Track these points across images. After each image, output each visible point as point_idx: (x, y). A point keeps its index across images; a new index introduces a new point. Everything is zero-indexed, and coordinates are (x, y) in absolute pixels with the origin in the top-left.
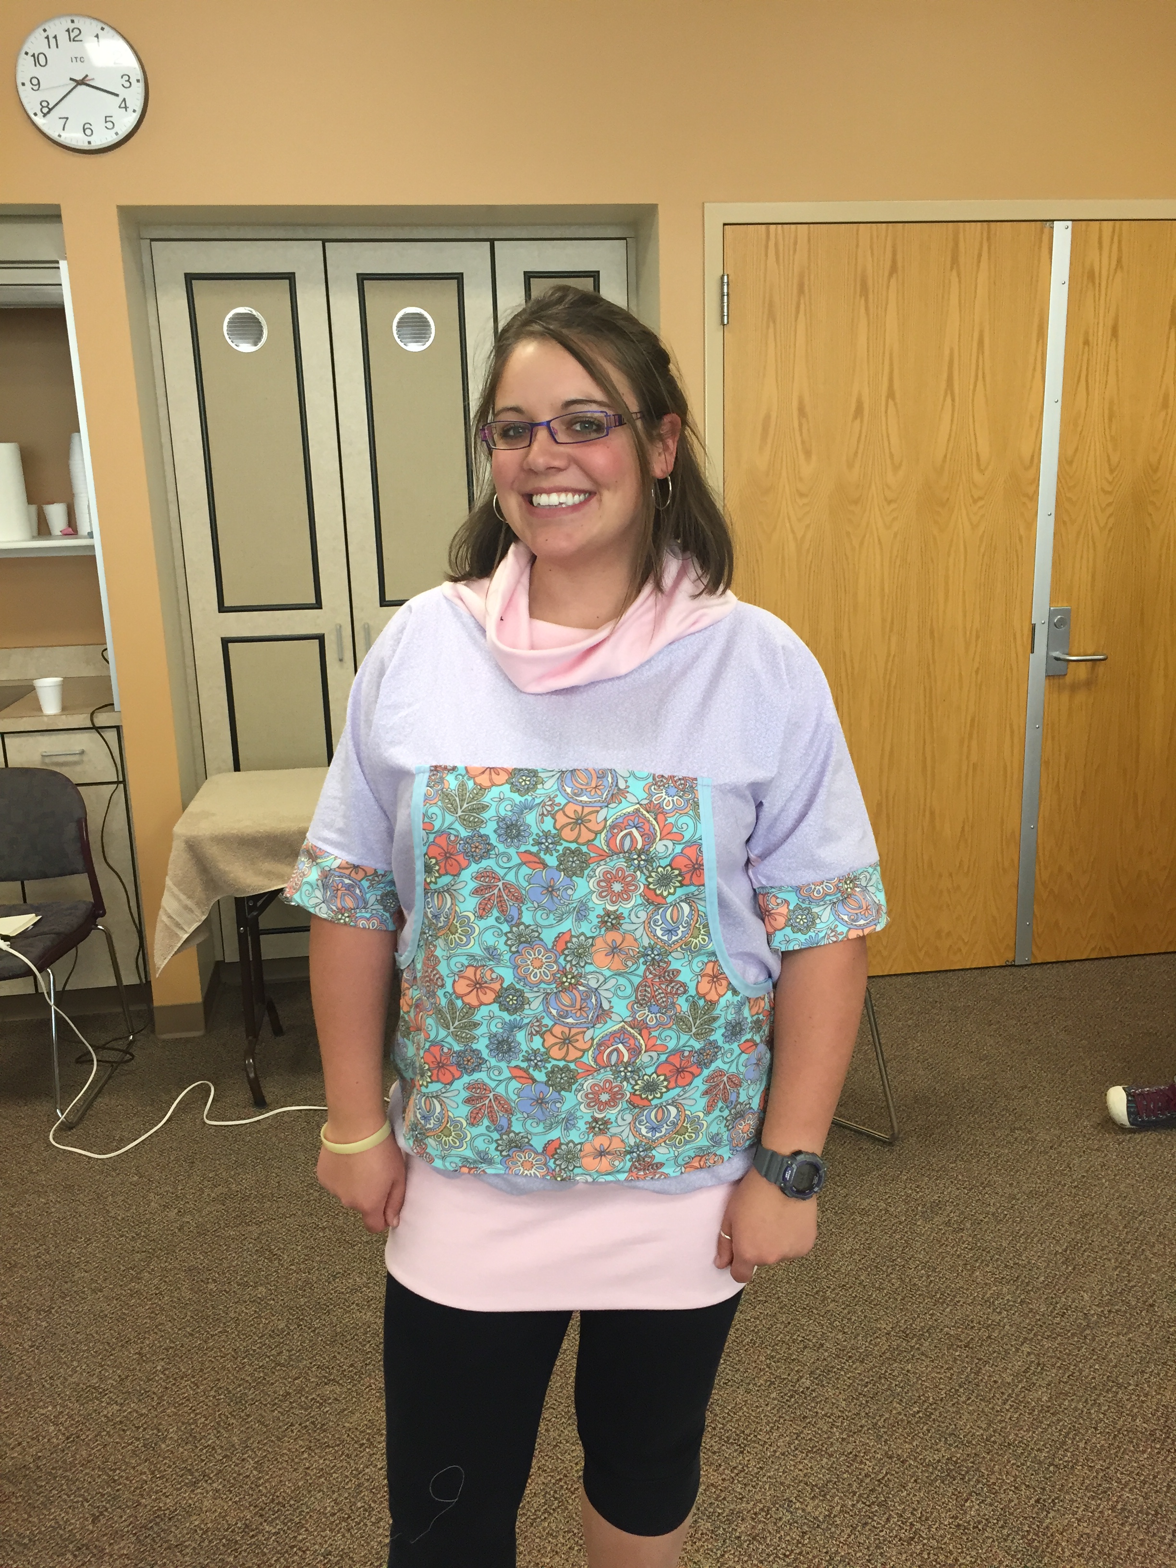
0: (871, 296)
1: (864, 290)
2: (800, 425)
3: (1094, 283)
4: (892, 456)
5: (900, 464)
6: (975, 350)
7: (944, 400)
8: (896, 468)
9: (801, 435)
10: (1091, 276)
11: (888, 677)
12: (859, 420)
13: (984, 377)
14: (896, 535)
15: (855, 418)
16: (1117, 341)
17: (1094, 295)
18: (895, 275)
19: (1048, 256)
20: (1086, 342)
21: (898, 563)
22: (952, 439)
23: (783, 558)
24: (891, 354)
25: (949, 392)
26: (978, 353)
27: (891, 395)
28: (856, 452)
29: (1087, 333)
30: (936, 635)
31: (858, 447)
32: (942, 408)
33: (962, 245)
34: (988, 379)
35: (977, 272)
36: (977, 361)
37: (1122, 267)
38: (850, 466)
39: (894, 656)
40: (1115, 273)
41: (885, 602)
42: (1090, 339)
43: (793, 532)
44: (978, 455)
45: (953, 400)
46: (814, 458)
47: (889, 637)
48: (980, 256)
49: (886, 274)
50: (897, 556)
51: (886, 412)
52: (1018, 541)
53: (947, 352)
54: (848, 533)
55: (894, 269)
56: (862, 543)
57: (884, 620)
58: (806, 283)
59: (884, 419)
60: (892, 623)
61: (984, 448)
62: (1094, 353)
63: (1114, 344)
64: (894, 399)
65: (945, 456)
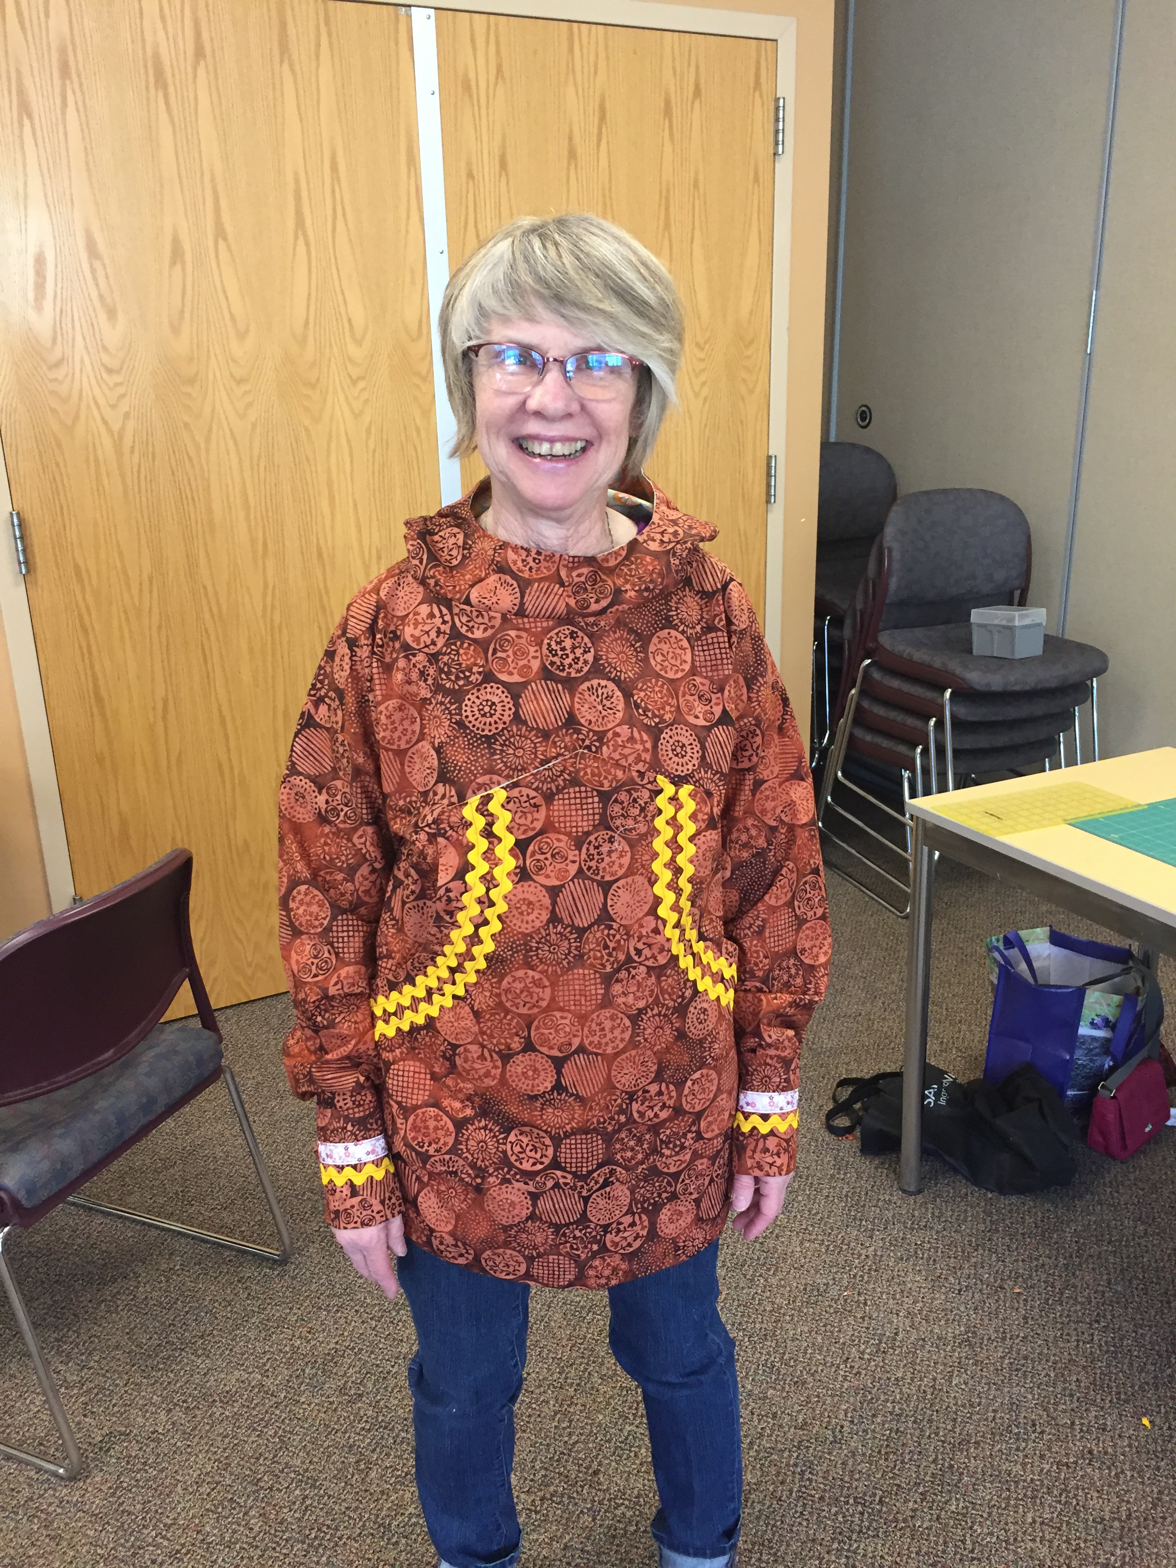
0: (171, 89)
1: (161, 82)
2: (93, 271)
3: (471, 96)
4: (233, 318)
5: (247, 331)
6: (328, 180)
7: (295, 245)
8: (242, 336)
9: (97, 285)
10: (466, 86)
11: (269, 614)
12: (178, 267)
13: (344, 215)
14: (254, 426)
15: (173, 263)
16: (507, 175)
17: (474, 115)
18: (202, 63)
19: (408, 53)
20: (470, 175)
21: (262, 464)
22: (313, 300)
23: (96, 460)
24: (213, 179)
25: (300, 233)
26: (332, 179)
27: (220, 233)
28: (182, 312)
29: (469, 164)
30: (325, 556)
31: (183, 305)
32: (294, 254)
33: (291, 30)
34: (349, 215)
35: (317, 68)
36: (333, 192)
37: (503, 79)
38: (176, 330)
39: (274, 587)
40: (496, 85)
41: (252, 517)
42: (475, 173)
43: (105, 422)
44: (349, 320)
45: (307, 244)
46: (121, 317)
47: (264, 563)
48: (318, 45)
49: (190, 61)
50: (259, 457)
51: (217, 256)
52: (415, 434)
53: (290, 178)
54: (186, 425)
55: (199, 53)
56: (208, 440)
57: (253, 541)
58: (72, 63)
59: (214, 266)
60: (265, 544)
61: (357, 311)
62: (482, 190)
63: (504, 180)
64: (225, 239)
65: (307, 323)
